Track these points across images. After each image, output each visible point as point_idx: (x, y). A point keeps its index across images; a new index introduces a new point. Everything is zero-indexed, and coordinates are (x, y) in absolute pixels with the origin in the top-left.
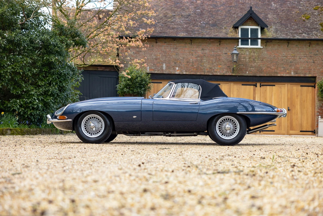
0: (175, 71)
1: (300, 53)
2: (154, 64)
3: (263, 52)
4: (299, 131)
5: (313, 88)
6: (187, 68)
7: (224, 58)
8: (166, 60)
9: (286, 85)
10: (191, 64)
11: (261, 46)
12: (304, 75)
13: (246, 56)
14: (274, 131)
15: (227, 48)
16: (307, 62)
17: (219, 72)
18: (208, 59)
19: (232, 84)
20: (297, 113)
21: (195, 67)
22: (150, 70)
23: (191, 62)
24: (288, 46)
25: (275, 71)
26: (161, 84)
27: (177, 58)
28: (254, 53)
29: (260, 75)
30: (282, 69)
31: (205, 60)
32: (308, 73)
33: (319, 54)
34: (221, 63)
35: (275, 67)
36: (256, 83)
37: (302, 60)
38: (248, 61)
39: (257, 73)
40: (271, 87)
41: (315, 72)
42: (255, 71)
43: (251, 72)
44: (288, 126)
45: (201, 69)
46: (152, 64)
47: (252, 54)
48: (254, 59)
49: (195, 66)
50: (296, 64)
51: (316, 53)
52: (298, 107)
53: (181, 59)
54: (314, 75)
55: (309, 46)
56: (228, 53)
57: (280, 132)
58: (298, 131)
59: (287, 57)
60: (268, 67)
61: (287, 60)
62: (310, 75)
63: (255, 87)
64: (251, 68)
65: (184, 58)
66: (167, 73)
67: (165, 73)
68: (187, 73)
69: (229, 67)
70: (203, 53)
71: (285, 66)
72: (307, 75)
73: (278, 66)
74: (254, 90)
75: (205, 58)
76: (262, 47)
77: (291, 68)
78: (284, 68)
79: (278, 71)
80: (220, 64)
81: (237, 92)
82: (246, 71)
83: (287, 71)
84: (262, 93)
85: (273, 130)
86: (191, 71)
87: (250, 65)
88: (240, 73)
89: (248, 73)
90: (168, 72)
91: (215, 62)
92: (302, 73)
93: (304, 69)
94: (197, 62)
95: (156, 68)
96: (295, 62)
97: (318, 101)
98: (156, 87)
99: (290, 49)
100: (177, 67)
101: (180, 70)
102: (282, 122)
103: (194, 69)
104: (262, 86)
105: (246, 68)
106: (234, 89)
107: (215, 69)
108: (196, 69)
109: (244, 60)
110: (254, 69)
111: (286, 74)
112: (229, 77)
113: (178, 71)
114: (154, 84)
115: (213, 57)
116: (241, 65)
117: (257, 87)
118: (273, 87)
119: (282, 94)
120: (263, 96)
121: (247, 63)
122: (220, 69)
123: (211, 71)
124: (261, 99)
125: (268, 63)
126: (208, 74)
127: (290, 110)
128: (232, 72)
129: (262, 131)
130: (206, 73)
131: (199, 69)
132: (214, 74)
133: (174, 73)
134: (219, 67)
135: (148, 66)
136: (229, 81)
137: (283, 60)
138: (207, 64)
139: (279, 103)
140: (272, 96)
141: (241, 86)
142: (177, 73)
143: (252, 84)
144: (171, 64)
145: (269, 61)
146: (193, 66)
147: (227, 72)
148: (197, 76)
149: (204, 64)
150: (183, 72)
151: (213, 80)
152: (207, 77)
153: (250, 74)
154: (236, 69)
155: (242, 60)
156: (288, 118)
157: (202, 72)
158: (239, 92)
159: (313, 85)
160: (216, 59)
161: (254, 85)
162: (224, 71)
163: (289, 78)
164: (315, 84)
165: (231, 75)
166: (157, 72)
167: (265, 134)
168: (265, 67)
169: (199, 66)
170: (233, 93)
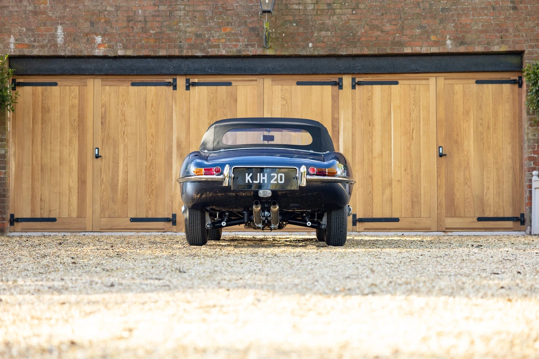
0: (93, 48)
2: (28, 30)
4: (475, 219)
5: (516, 86)
6: (129, 36)
7: (240, 5)
8: (64, 17)
9: (432, 81)
10: (139, 25)
12: (485, 47)
14: (397, 220)
16: (494, 8)
17: (225, 46)
18: (191, 9)
19: (267, 81)
20: (468, 164)
21: (151, 36)
22: (16, 47)
23: (140, 18)
25: (397, 39)
26: (53, 87)
27: (98, 8)
29: (349, 52)
30: (418, 31)
31: (182, 13)
34: (230, 20)
35: (396, 25)
36: (340, 76)
38: (313, 9)
39: (342, 44)
40: (386, 87)
41: (517, 36)
42: (334, 40)
43: (322, 44)
44: (439, 204)
45: (170, 40)
46: (24, 29)
48: (329, 5)
49: (152, 32)
50: (459, 13)
52: (470, 145)
53: (109, 12)
54: (518, 48)
57: (415, 223)
58: (470, 220)
60: (373, 27)
61: (431, 4)
62: (504, 48)
63: (336, 88)
64: (321, 30)
65: (118, 8)
66: (70, 54)
67: (62, 54)
68: (130, 53)
69: (253, 29)
71: (424, 23)
72: (496, 49)
73: (406, 22)
74: (335, 99)
75: (182, 7)
77: (445, 28)
78: (421, 27)
79: (405, 39)
80: (228, 24)
81: (283, 105)
82: (307, 40)
84: (357, 106)
85: (395, 216)
86: (142, 47)
87: (318, 22)
88: (288, 48)
89: (313, 47)
90: (71, 51)
91: (212, 18)
92: (479, 43)
93: (484, 28)
94: (157, 19)
95: (35, 41)
96: (456, 10)
97: (531, 125)
98: (41, 98)
100: (100, 36)
101: (107, 45)
102: (421, 191)
103: (149, 39)
104: (358, 84)
105: (305, 33)
106: (274, 96)
107: (213, 37)
108: (156, 40)
109: (299, 9)
110: (329, 34)
111: (428, 46)
112: (257, 60)
113: (102, 48)
114: (34, 87)
115: (205, 3)
116: (291, 22)
117: (342, 89)
118: (391, 88)
119: (420, 106)
120: (362, 116)
121: (310, 17)
122: (229, 38)
123: (200, 45)
124: (355, 126)
125: (373, 14)
126: (190, 54)
127: (445, 155)
128: (263, 46)
129: (362, 220)
130: (185, 51)
131: (164, 41)
132: (208, 52)
133: (91, 54)
134: (223, 32)
135: (12, 36)
136: (256, 73)
137: (419, 4)
138: (187, 24)
139: (412, 136)
140: (391, 116)
141: (293, 87)
142: (99, 52)
143: (326, 79)
144: (79, 28)
145: (376, 10)
146: (145, 32)
147: (250, 45)
148: (160, 60)
149: (180, 24)
150: (117, 51)
151: (210, 71)
152: (190, 63)
153: (319, 48)
154: (276, 36)
155: (295, 9)
156: (439, 181)
157: (174, 47)
158: (290, 106)
159: (514, 77)
160: (215, 7)
161: (333, 82)
162: (239, 42)
163: (440, 58)
164: (520, 75)
165: (262, 54)
166: (40, 51)
167: (370, 229)
168: (364, 27)
169: (164, 32)
170: (271, 112)
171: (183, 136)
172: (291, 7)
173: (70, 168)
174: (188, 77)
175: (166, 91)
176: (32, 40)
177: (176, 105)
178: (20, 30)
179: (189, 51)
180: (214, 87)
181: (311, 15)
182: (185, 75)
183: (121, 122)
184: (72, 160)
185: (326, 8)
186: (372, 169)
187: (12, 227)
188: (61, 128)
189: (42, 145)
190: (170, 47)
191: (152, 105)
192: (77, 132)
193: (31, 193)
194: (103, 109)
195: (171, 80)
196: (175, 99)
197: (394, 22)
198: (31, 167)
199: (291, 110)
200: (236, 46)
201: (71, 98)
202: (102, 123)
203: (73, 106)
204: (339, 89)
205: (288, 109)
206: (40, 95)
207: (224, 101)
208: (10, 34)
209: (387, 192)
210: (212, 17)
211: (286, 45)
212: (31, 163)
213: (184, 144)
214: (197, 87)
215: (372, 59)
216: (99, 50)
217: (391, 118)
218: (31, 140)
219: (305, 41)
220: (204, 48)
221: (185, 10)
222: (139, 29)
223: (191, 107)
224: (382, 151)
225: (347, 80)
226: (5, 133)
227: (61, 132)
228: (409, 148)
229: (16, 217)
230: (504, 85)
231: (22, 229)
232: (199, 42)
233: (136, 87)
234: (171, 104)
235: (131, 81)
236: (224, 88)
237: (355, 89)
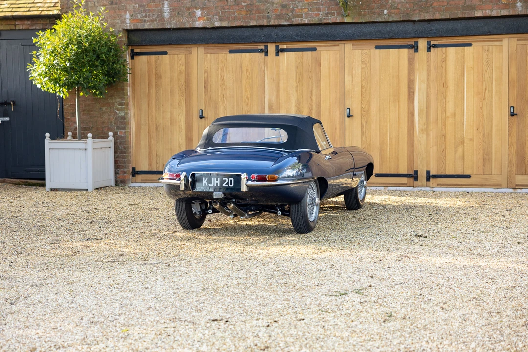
0: (194, 21)
2: (140, 6)
6: (224, 9)
9: (505, 42)
14: (468, 176)
17: (307, 15)
19: (349, 46)
21: (243, 8)
22: (131, 22)
25: (467, 3)
26: (164, 56)
29: (422, 18)
36: (416, 40)
39: (415, 10)
40: (460, 49)
42: (408, 6)
43: (396, 11)
44: (510, 163)
45: (259, 11)
46: (137, 5)
49: (243, 4)
57: (486, 179)
63: (412, 51)
66: (175, 27)
67: (169, 27)
68: (225, 24)
74: (411, 62)
79: (475, 3)
81: (362, 68)
82: (382, 7)
83: (503, 1)
84: (432, 68)
85: (467, 173)
86: (235, 19)
88: (364, 15)
89: (388, 13)
90: (176, 24)
95: (146, 16)
98: (154, 65)
100: (199, 10)
101: (205, 17)
102: (492, 150)
103: (241, 11)
104: (433, 47)
106: (354, 60)
107: (297, 7)
108: (247, 11)
110: (403, 1)
111: (499, 9)
112: (338, 27)
113: (201, 21)
114: (149, 56)
117: (418, 52)
118: (464, 50)
119: (492, 67)
120: (436, 78)
122: (311, 7)
123: (285, 15)
124: (430, 87)
126: (277, 24)
127: (516, 115)
128: (342, 14)
129: (435, 177)
130: (272, 21)
131: (254, 12)
132: (293, 21)
133: (192, 27)
134: (306, 2)
135: (128, 12)
136: (339, 39)
139: (485, 96)
140: (464, 77)
141: (372, 50)
142: (199, 25)
143: (403, 43)
144: (182, 3)
146: (238, 5)
147: (330, 13)
148: (253, 29)
150: (214, 23)
151: (297, 38)
152: (279, 31)
153: (394, 15)
154: (354, 4)
156: (510, 140)
157: (263, 18)
158: (369, 69)
161: (409, 45)
162: (320, 11)
163: (512, 19)
165: (341, 22)
166: (150, 25)
167: (443, 185)
169: (254, 4)
170: (352, 73)
171: (274, 98)
173: (179, 127)
174: (278, 44)
175: (259, 57)
176: (144, 15)
177: (267, 71)
178: (133, 7)
179: (276, 21)
180: (301, 53)
182: (276, 42)
183: (221, 86)
184: (180, 120)
186: (445, 128)
187: (134, 178)
188: (172, 92)
189: (156, 107)
190: (259, 18)
191: (247, 70)
192: (185, 95)
193: (148, 150)
194: (206, 74)
195: (263, 47)
196: (267, 64)
198: (147, 127)
199: (370, 72)
201: (179, 65)
202: (205, 87)
203: (181, 73)
204: (415, 52)
205: (367, 72)
206: (154, 63)
207: (309, 66)
208: (125, 10)
209: (460, 150)
211: (363, 12)
212: (147, 123)
213: (274, 106)
214: (285, 53)
215: (447, 23)
216: (199, 23)
217: (464, 79)
218: (147, 103)
219: (380, 9)
220: (289, 18)
222: (233, 2)
223: (281, 72)
224: (455, 111)
225: (422, 43)
226: (124, 98)
227: (171, 95)
228: (481, 108)
229: (136, 170)
231: (142, 180)
232: (284, 12)
233: (233, 54)
234: (263, 69)
235: (228, 49)
236: (309, 53)
237: (430, 51)
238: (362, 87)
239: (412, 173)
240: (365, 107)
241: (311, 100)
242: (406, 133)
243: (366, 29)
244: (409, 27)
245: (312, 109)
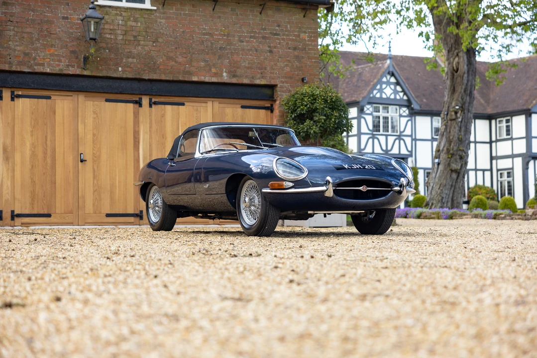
1: (240, 28)
3: (156, 21)
5: (269, 112)
7: (62, 31)
9: (210, 104)
11: (152, 5)
12: (250, 80)
13: (115, 27)
15: (68, 5)
16: (256, 51)
17: (49, 65)
18: (20, 30)
19: (81, 98)
24: (213, 10)
25: (187, 69)
28: (136, 20)
29: (151, 78)
30: (202, 64)
31: (12, 33)
32: (259, 76)
33: (281, 33)
34: (54, 43)
35: (186, 58)
36: (140, 96)
37: (245, 43)
38: (122, 40)
39: (145, 70)
40: (176, 107)
41: (273, 73)
42: (139, 66)
43: (129, 69)
45: (1, 56)
47: (130, 23)
48: (135, 37)
50: (232, 52)
51: (275, 30)
54: (273, 83)
55: (261, 13)
56: (71, 19)
59: (211, 35)
60: (170, 58)
61: (212, 43)
62: (263, 82)
63: (137, 106)
64: (128, 57)
69: (73, 52)
70: (5, 13)
71: (207, 57)
72: (258, 82)
73: (193, 56)
74: (136, 115)
75: (12, 28)
76: (155, 8)
77: (222, 63)
78: (205, 61)
79: (193, 69)
80: (52, 46)
81: (94, 118)
82: (118, 65)
83: (213, 70)
84: (153, 122)
87: (126, 50)
88: (102, 70)
89: (122, 71)
92: (246, 77)
93: (250, 65)
96: (230, 49)
99: (219, 17)
104: (154, 104)
105: (116, 59)
106: (87, 110)
107: (39, 56)
109: (111, 38)
110: (135, 61)
111: (210, 76)
112: (73, 79)
115: (31, 26)
116: (104, 49)
117: (142, 107)
118: (179, 108)
120: (157, 130)
121: (120, 46)
122: (52, 58)
123: (27, 63)
124: (152, 138)
125: (169, 47)
126: (19, 70)
128: (82, 67)
130: (14, 67)
132: (35, 69)
134: (48, 53)
136: (73, 90)
137: (203, 43)
138: (17, 43)
141: (102, 103)
143: (129, 98)
145: (172, 44)
147: (70, 65)
149: (9, 43)
151: (33, 85)
152: (15, 78)
153: (127, 72)
154: (92, 59)
155: (107, 38)
157: (5, 63)
158: (100, 119)
159: (268, 105)
160: (41, 31)
161: (135, 101)
162: (62, 62)
163: (216, 86)
164: (272, 103)
165: (80, 74)
168: (162, 58)
170: (85, 123)
171: (8, 142)
172: (105, 36)
174: (13, 90)
177: (2, 114)
179: (18, 67)
180: (36, 100)
181: (121, 44)
182: (11, 88)
185: (132, 39)
190: (1, 63)
196: (1, 108)
197: (185, 56)
199: (101, 122)
200: (59, 65)
205: (98, 122)
207: (44, 113)
210: (38, 39)
211: (100, 68)
213: (9, 149)
214: (20, 99)
215: (165, 84)
219: (116, 66)
220: (31, 65)
221: (14, 31)
223: (16, 116)
225: (145, 101)
230: (260, 110)
232: (26, 59)
236: (44, 101)
237: (152, 107)
238: (94, 135)
239: (138, 212)
240: (96, 153)
241: (46, 145)
242: (133, 177)
243: (98, 83)
244: (135, 85)
245: (47, 153)
